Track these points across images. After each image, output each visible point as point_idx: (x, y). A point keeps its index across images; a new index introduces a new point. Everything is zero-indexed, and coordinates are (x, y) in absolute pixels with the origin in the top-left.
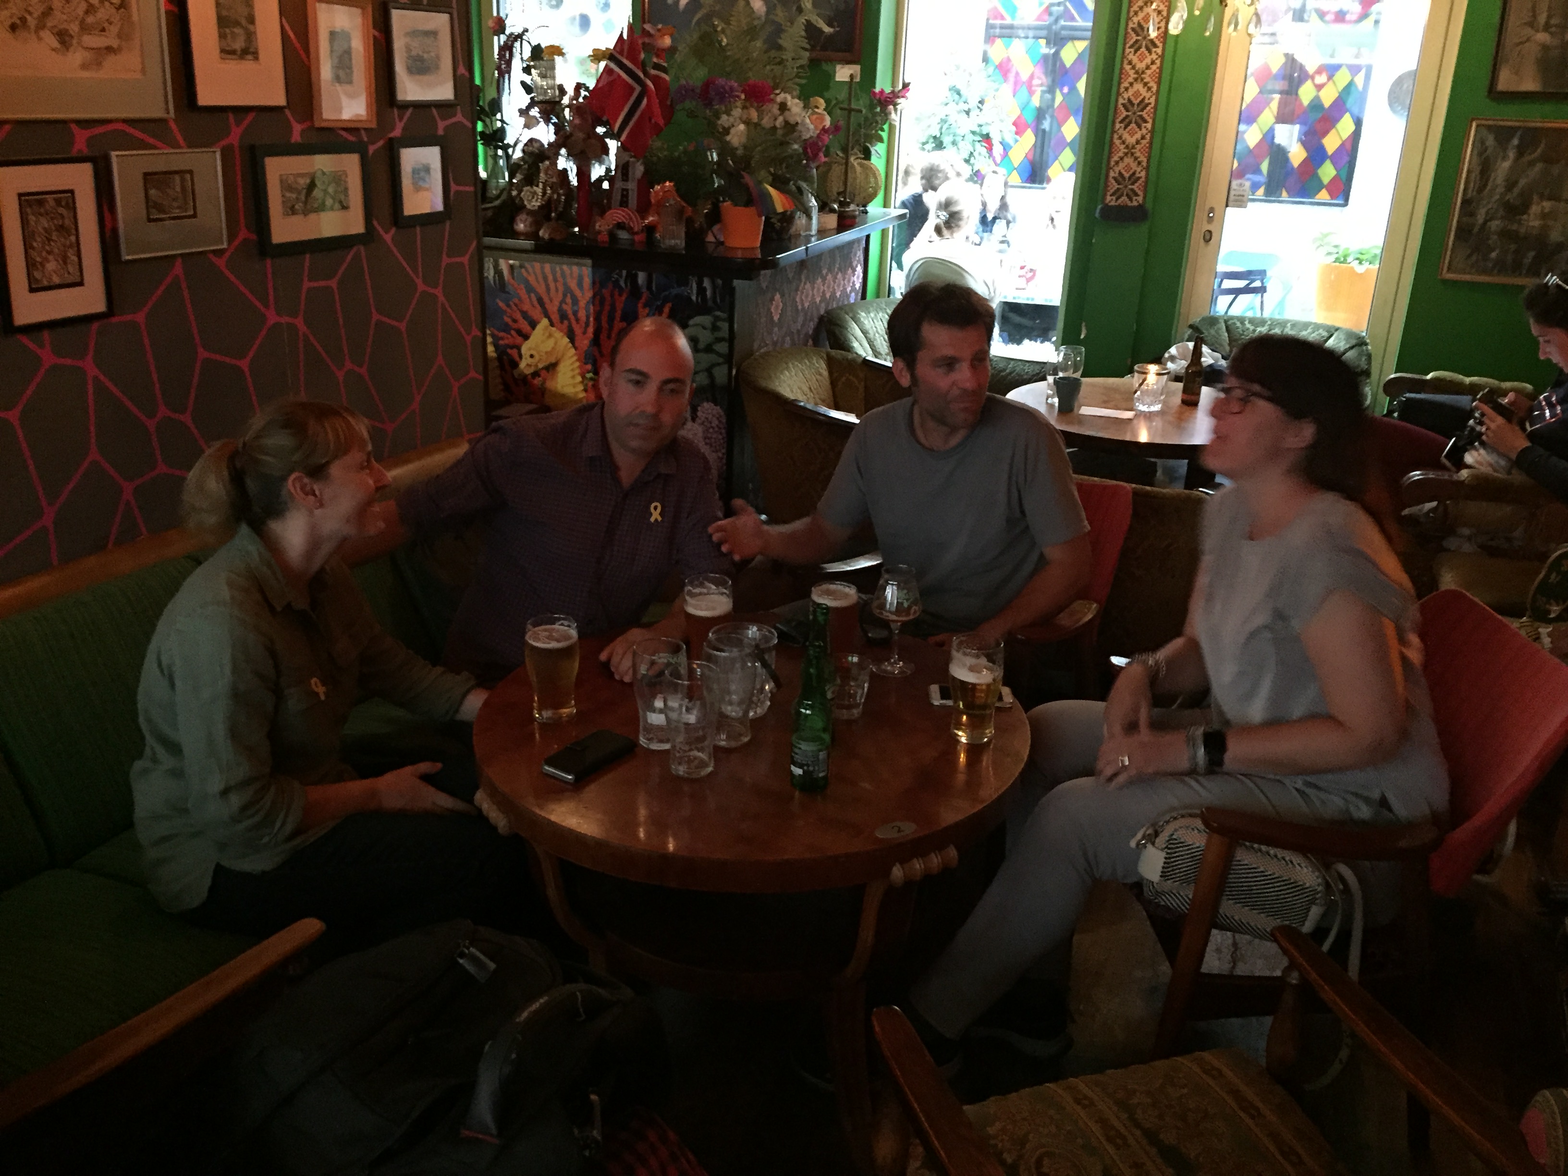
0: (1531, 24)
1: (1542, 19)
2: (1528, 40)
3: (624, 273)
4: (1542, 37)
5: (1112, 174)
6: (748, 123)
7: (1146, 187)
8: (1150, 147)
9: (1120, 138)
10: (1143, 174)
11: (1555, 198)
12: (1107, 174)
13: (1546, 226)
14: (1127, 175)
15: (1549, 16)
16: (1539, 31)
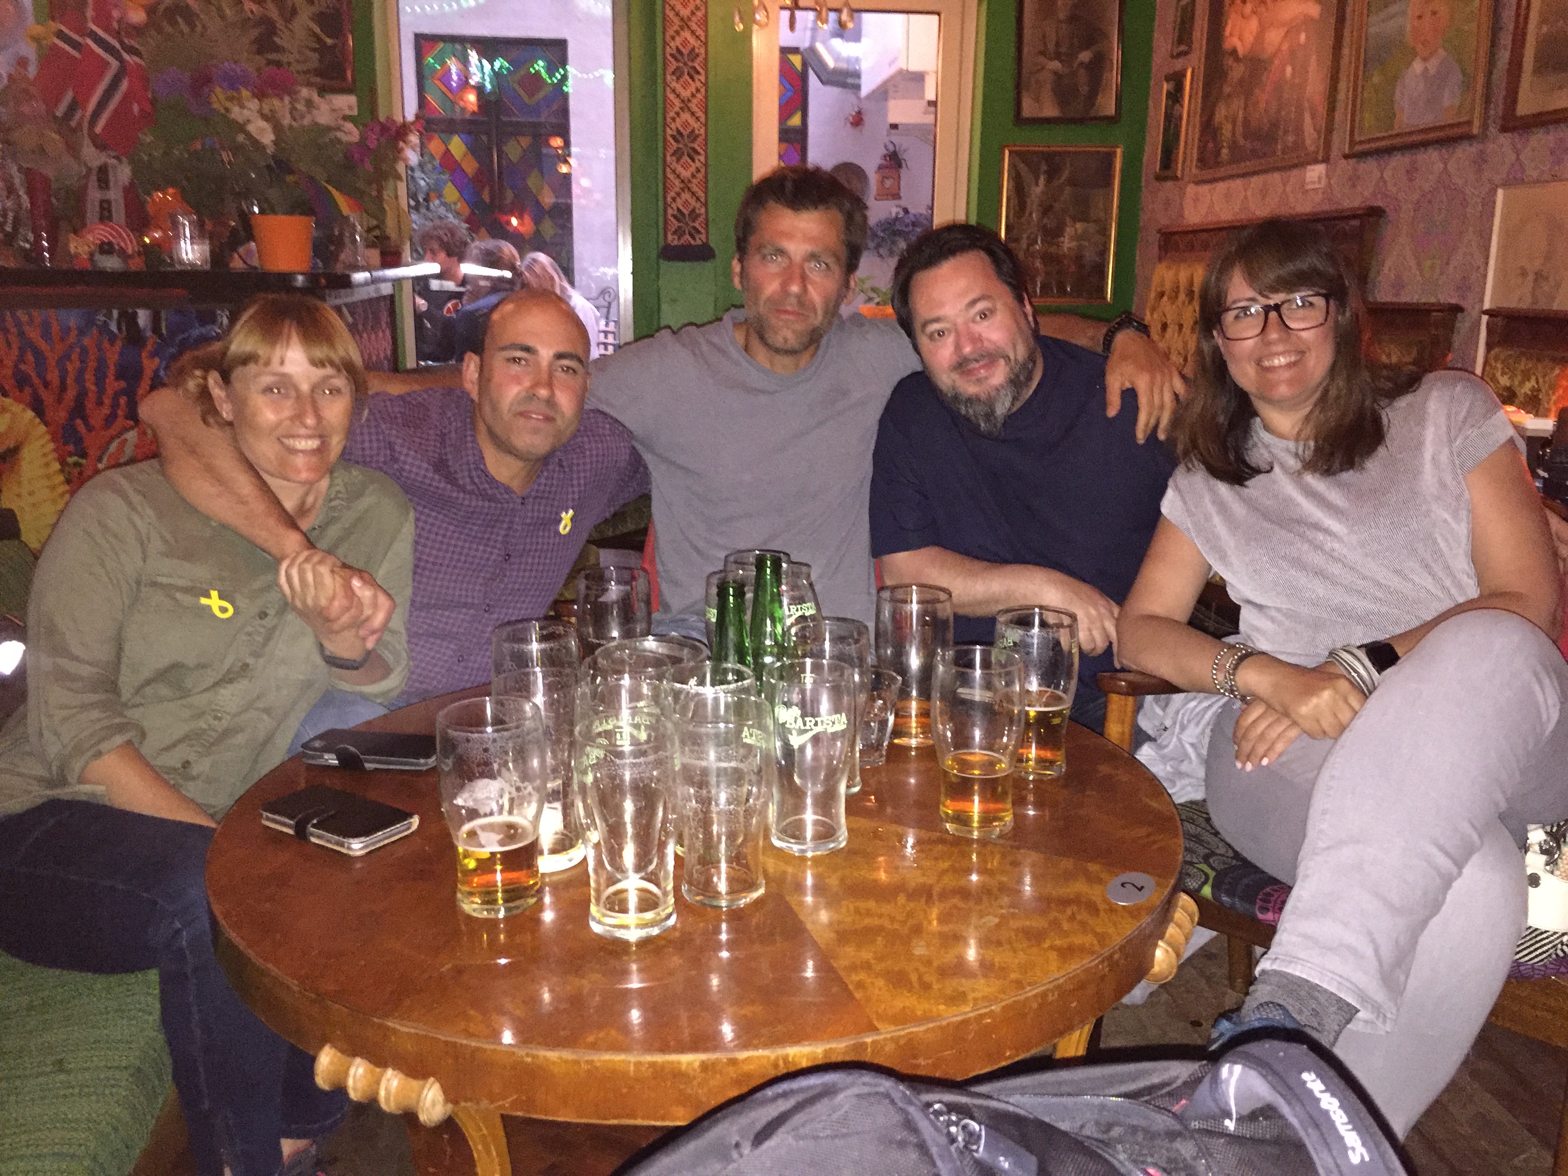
0: (1043, 53)
1: (1051, 47)
2: (1043, 68)
3: (115, 313)
4: (1056, 65)
5: (670, 211)
6: (270, 118)
7: (707, 225)
8: (706, 182)
9: (674, 171)
10: (703, 210)
11: (1085, 219)
12: (665, 211)
13: (1080, 248)
14: (686, 212)
15: (1058, 44)
16: (1051, 59)
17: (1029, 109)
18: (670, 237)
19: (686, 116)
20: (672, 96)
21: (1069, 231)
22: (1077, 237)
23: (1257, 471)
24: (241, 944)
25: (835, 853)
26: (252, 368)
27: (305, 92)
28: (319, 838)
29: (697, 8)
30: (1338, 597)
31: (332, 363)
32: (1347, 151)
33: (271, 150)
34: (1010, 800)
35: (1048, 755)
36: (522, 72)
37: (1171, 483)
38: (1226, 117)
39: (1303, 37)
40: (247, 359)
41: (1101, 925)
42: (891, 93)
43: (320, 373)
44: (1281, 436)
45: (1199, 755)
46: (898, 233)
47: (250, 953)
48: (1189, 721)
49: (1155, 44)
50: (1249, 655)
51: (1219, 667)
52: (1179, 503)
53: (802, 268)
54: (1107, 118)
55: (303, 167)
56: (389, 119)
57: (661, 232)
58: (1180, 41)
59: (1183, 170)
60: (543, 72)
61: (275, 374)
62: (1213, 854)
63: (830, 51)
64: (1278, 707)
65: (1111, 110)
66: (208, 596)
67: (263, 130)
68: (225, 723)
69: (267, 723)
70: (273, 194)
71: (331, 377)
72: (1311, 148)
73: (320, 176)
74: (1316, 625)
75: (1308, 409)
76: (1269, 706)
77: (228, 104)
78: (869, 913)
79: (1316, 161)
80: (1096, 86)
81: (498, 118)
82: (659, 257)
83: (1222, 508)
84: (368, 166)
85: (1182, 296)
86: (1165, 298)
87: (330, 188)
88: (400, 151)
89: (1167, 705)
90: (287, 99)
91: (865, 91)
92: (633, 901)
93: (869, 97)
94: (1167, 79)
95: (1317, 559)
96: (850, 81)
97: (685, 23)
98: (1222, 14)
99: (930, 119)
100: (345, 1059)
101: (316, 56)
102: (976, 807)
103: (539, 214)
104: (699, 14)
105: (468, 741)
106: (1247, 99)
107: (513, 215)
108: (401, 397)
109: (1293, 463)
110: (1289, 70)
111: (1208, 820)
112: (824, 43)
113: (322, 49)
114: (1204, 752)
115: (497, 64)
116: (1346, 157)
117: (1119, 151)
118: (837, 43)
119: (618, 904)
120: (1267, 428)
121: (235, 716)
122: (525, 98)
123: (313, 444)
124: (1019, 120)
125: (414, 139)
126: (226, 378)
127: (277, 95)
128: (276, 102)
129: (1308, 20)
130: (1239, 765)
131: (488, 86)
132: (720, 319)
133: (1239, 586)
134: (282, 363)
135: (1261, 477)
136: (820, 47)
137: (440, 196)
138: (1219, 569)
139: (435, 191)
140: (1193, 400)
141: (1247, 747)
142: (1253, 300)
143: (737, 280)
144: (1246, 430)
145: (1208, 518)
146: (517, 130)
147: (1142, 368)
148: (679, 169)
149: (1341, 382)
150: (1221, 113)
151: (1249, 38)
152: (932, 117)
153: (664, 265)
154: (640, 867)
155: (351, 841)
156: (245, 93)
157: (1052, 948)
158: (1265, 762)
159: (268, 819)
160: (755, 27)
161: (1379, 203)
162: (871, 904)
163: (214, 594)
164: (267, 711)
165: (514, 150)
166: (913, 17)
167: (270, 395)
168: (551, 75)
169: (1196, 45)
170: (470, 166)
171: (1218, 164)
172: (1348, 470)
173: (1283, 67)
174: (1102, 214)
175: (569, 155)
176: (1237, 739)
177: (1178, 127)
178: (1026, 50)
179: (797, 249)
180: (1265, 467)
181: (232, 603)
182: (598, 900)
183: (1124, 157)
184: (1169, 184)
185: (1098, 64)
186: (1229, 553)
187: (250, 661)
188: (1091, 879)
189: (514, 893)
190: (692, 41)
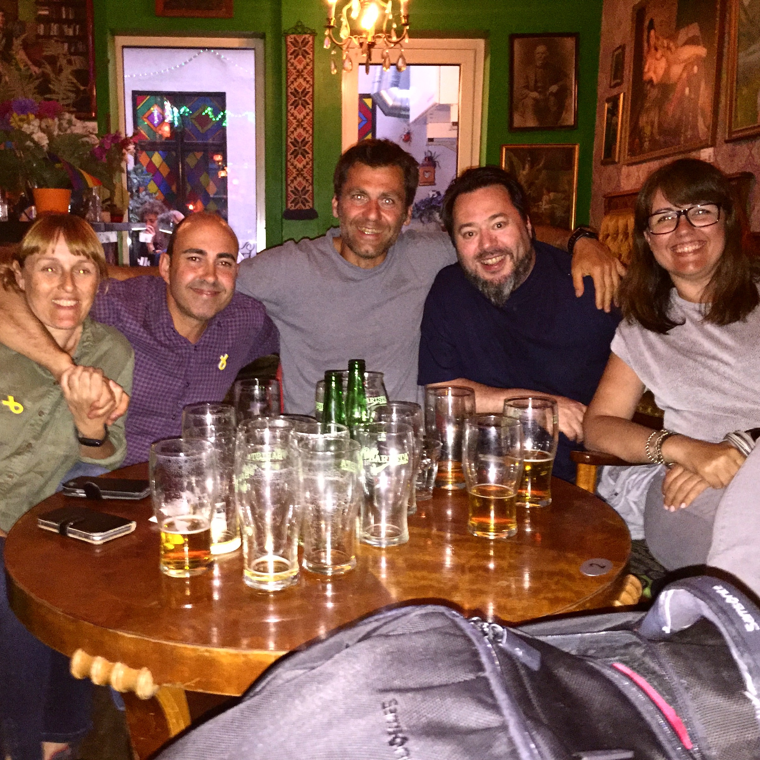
0: (527, 87)
1: (532, 83)
2: (527, 96)
4: (535, 94)
5: (290, 189)
6: (46, 131)
7: (313, 197)
8: (313, 170)
9: (292, 164)
10: (310, 188)
11: (556, 191)
12: (287, 189)
13: (553, 208)
14: (300, 189)
15: (536, 82)
16: (532, 91)
17: (518, 122)
18: (289, 205)
19: (300, 130)
20: (291, 118)
21: (545, 198)
22: (550, 202)
23: (674, 324)
24: (26, 590)
25: (401, 546)
26: (36, 255)
27: (67, 116)
28: (74, 534)
29: (308, 65)
30: (729, 403)
31: (84, 253)
32: (727, 138)
33: (45, 148)
34: (514, 517)
35: (540, 493)
36: (196, 114)
37: (617, 330)
38: (647, 122)
39: (696, 68)
40: (35, 250)
41: (577, 586)
42: (429, 120)
43: (76, 259)
44: (690, 300)
45: (639, 509)
46: (434, 207)
47: (33, 595)
48: (633, 487)
49: (599, 80)
50: (671, 435)
51: (652, 444)
52: (623, 344)
53: (377, 203)
54: (568, 126)
55: (66, 158)
56: (118, 132)
57: (284, 200)
58: (615, 77)
59: (619, 158)
60: (210, 113)
61: (49, 259)
62: (651, 570)
63: (390, 95)
64: (691, 469)
65: (571, 121)
66: (7, 400)
67: (42, 138)
68: (15, 480)
69: (40, 481)
70: (47, 175)
71: (84, 262)
72: (703, 138)
73: (77, 165)
74: (715, 420)
75: (707, 282)
76: (686, 469)
77: (21, 124)
78: (423, 578)
79: (707, 146)
80: (561, 107)
81: (182, 141)
82: (282, 217)
83: (651, 347)
84: (104, 160)
85: (621, 237)
86: (610, 238)
87: (82, 171)
88: (124, 154)
89: (617, 477)
90: (56, 120)
91: (412, 119)
92: (271, 567)
93: (415, 121)
94: (608, 101)
95: (715, 380)
96: (403, 113)
97: (300, 74)
98: (642, 60)
99: (453, 134)
100: (90, 657)
101: (72, 95)
102: (492, 521)
103: (206, 199)
104: (309, 68)
105: (169, 461)
106: (660, 111)
107: (190, 203)
108: (125, 282)
109: (697, 317)
110: (687, 91)
111: (647, 551)
112: (386, 89)
113: (77, 91)
114: (643, 507)
115: (182, 110)
116: (727, 142)
117: (577, 147)
118: (395, 90)
119: (262, 568)
120: (681, 294)
121: (21, 476)
122: (199, 128)
123: (71, 303)
124: (512, 128)
125: (131, 147)
126: (22, 265)
127: (50, 117)
128: (50, 121)
129: (698, 59)
130: (666, 508)
131: (176, 123)
132: (324, 235)
133: (663, 398)
134: (53, 251)
135: (678, 328)
136: (384, 93)
137: (146, 190)
138: (650, 386)
139: (142, 186)
140: (631, 279)
141: (671, 496)
142: (670, 209)
143: (335, 213)
144: (667, 297)
145: (641, 354)
146: (194, 148)
147: (594, 264)
148: (296, 163)
149: (729, 263)
150: (643, 120)
151: (661, 72)
152: (456, 132)
153: (286, 222)
154: (277, 549)
155: (95, 534)
156: (32, 117)
157: (545, 598)
158: (683, 506)
159: (43, 524)
160: (344, 72)
161: (748, 170)
162: (425, 573)
163: (11, 398)
164: (41, 474)
165: (192, 160)
166: (442, 67)
167: (45, 273)
168: (216, 115)
169: (625, 78)
170: (165, 171)
171: (642, 152)
172: (735, 321)
173: (684, 90)
174: (567, 187)
175: (226, 166)
176: (665, 490)
177: (615, 131)
178: (515, 86)
179: (374, 191)
180: (680, 321)
181: (22, 404)
182: (249, 565)
183: (580, 149)
184: (611, 168)
185: (563, 93)
186: (656, 376)
187: (32, 442)
188: (570, 562)
189: (195, 563)
190: (304, 84)
